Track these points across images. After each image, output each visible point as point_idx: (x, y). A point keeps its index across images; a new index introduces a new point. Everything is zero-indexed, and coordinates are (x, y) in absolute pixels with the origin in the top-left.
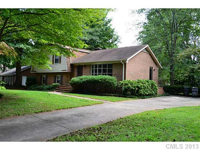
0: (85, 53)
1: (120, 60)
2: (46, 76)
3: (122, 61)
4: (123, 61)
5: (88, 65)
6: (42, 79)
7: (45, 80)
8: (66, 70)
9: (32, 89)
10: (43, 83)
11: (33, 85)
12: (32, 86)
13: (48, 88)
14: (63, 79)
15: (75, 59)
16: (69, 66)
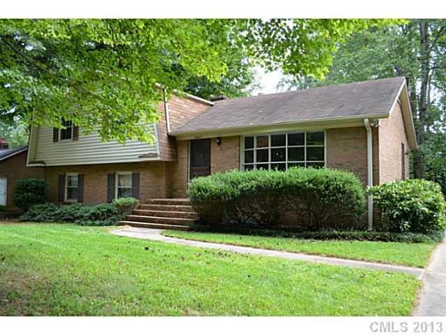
0: (201, 105)
1: (362, 116)
2: (79, 176)
3: (369, 119)
4: (371, 120)
5: (230, 139)
6: (66, 186)
7: (75, 186)
8: (155, 155)
9: (38, 217)
10: (69, 197)
11: (38, 206)
12: (35, 209)
13: (94, 214)
14: (141, 183)
15: (177, 122)
16: (165, 140)
